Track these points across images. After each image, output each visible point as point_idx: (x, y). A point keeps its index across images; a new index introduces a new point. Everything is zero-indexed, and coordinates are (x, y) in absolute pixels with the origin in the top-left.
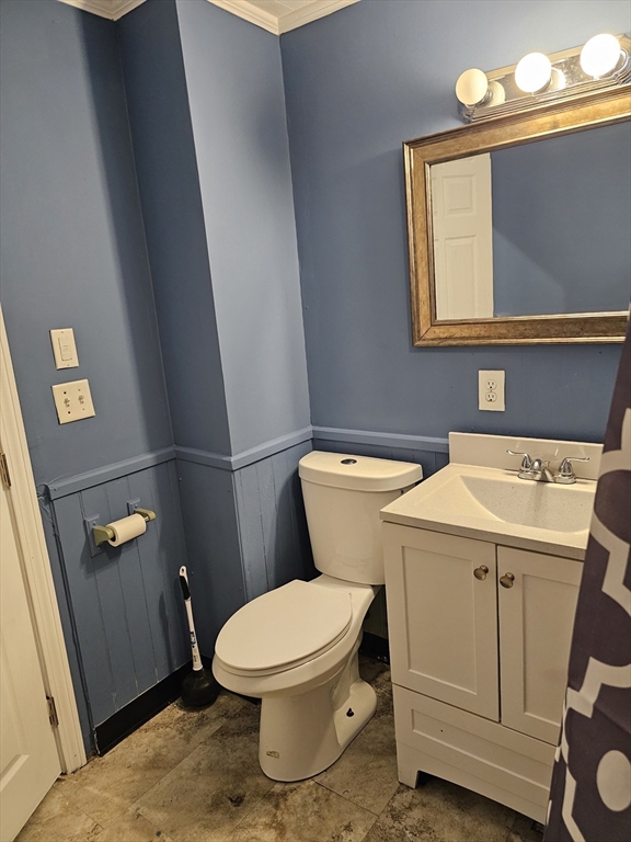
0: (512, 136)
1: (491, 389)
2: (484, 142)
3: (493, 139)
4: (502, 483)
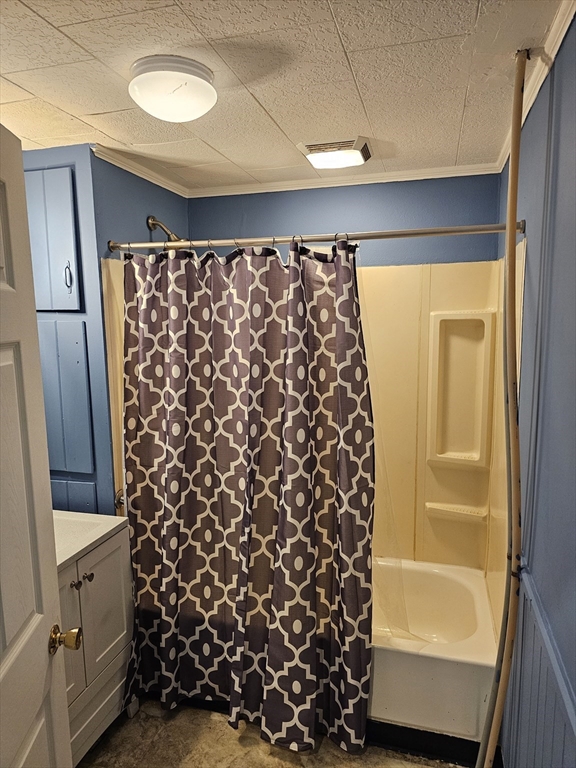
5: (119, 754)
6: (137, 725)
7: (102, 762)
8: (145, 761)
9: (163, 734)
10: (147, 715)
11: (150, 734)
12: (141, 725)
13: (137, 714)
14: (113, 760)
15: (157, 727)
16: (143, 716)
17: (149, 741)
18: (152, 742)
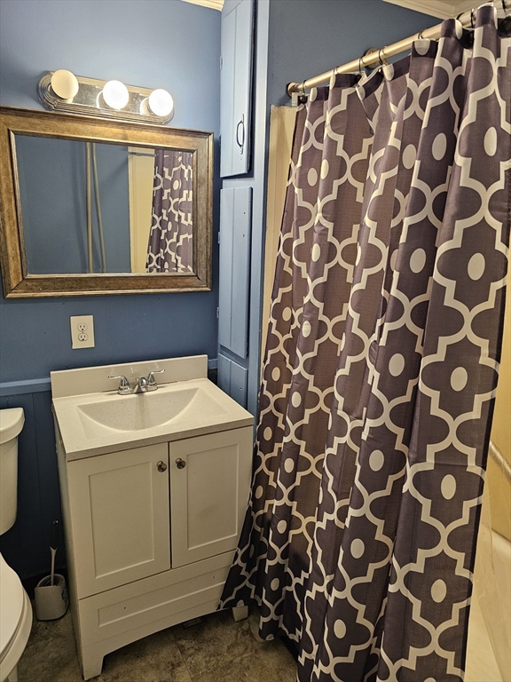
0: (93, 134)
1: (83, 331)
2: (69, 131)
3: (76, 131)
4: (108, 403)
5: (199, 650)
6: (234, 632)
7: (183, 646)
8: (211, 675)
9: (245, 662)
10: (249, 629)
11: (236, 651)
12: (236, 636)
13: (242, 621)
14: (192, 651)
15: (246, 649)
16: (245, 627)
17: (229, 658)
18: (231, 662)
